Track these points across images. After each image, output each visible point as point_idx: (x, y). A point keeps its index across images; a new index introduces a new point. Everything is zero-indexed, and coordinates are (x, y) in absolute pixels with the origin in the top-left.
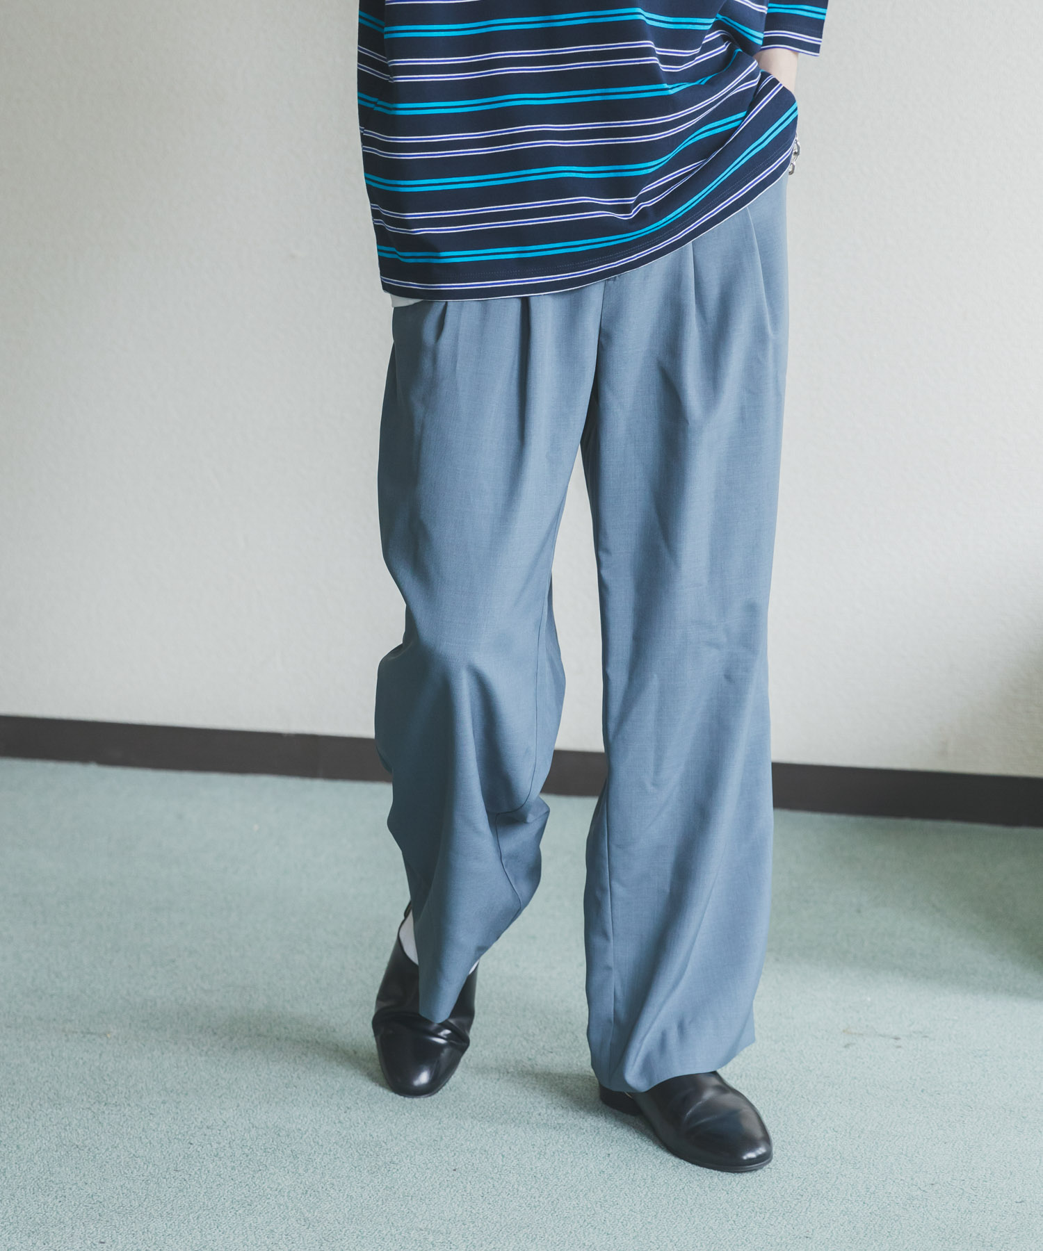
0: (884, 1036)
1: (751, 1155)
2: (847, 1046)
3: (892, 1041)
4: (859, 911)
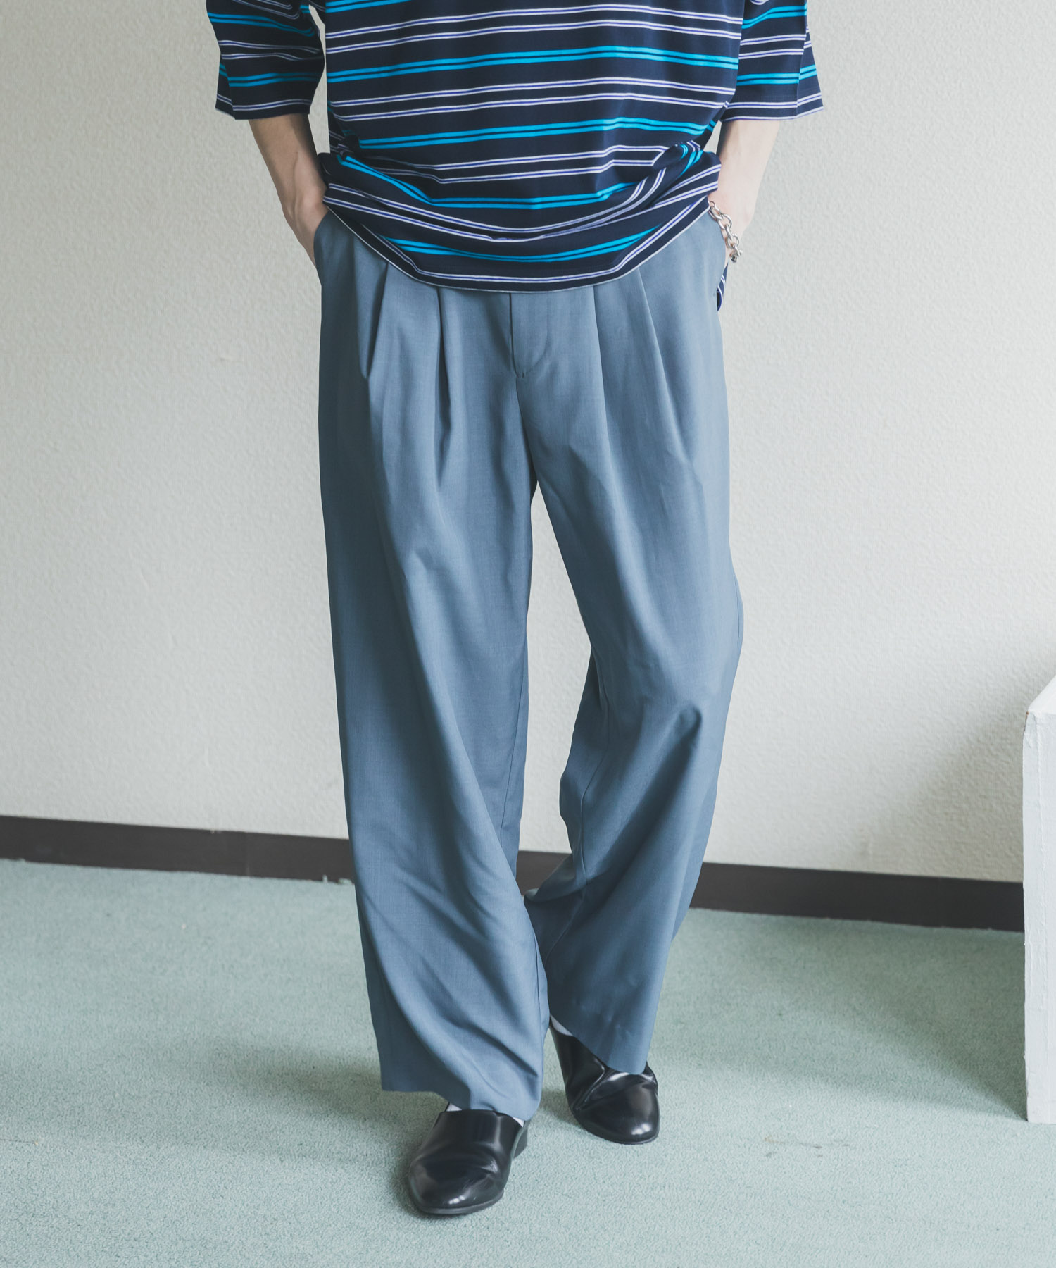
0: (806, 1145)
2: (769, 1155)
3: (814, 1150)
4: (780, 1015)
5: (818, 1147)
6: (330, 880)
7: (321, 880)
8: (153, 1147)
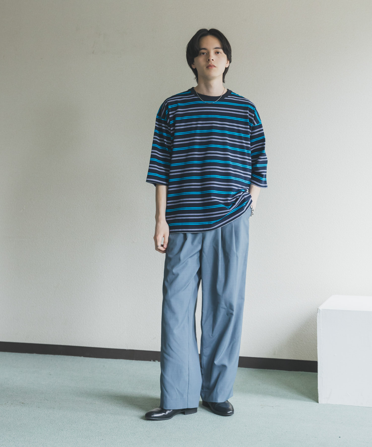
0: (270, 406)
1: (229, 412)
2: (262, 408)
3: (272, 407)
4: (259, 385)
5: (273, 407)
6: (153, 361)
7: (151, 361)
8: (123, 405)
